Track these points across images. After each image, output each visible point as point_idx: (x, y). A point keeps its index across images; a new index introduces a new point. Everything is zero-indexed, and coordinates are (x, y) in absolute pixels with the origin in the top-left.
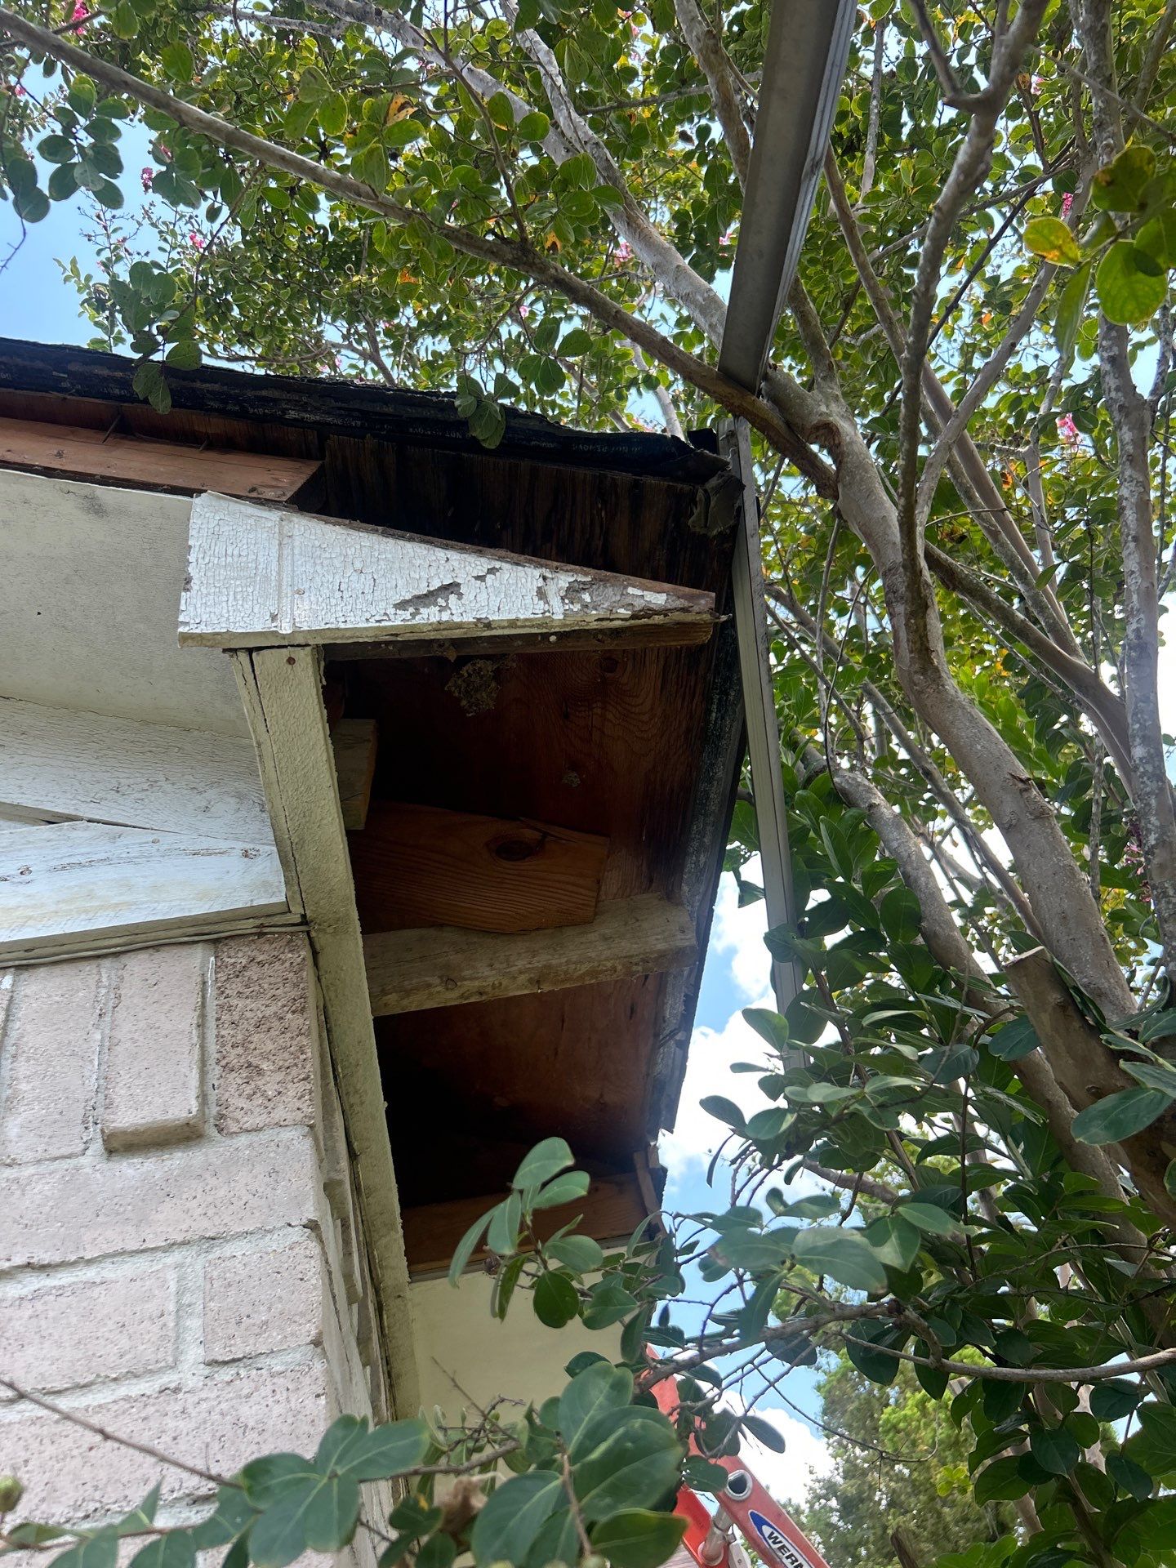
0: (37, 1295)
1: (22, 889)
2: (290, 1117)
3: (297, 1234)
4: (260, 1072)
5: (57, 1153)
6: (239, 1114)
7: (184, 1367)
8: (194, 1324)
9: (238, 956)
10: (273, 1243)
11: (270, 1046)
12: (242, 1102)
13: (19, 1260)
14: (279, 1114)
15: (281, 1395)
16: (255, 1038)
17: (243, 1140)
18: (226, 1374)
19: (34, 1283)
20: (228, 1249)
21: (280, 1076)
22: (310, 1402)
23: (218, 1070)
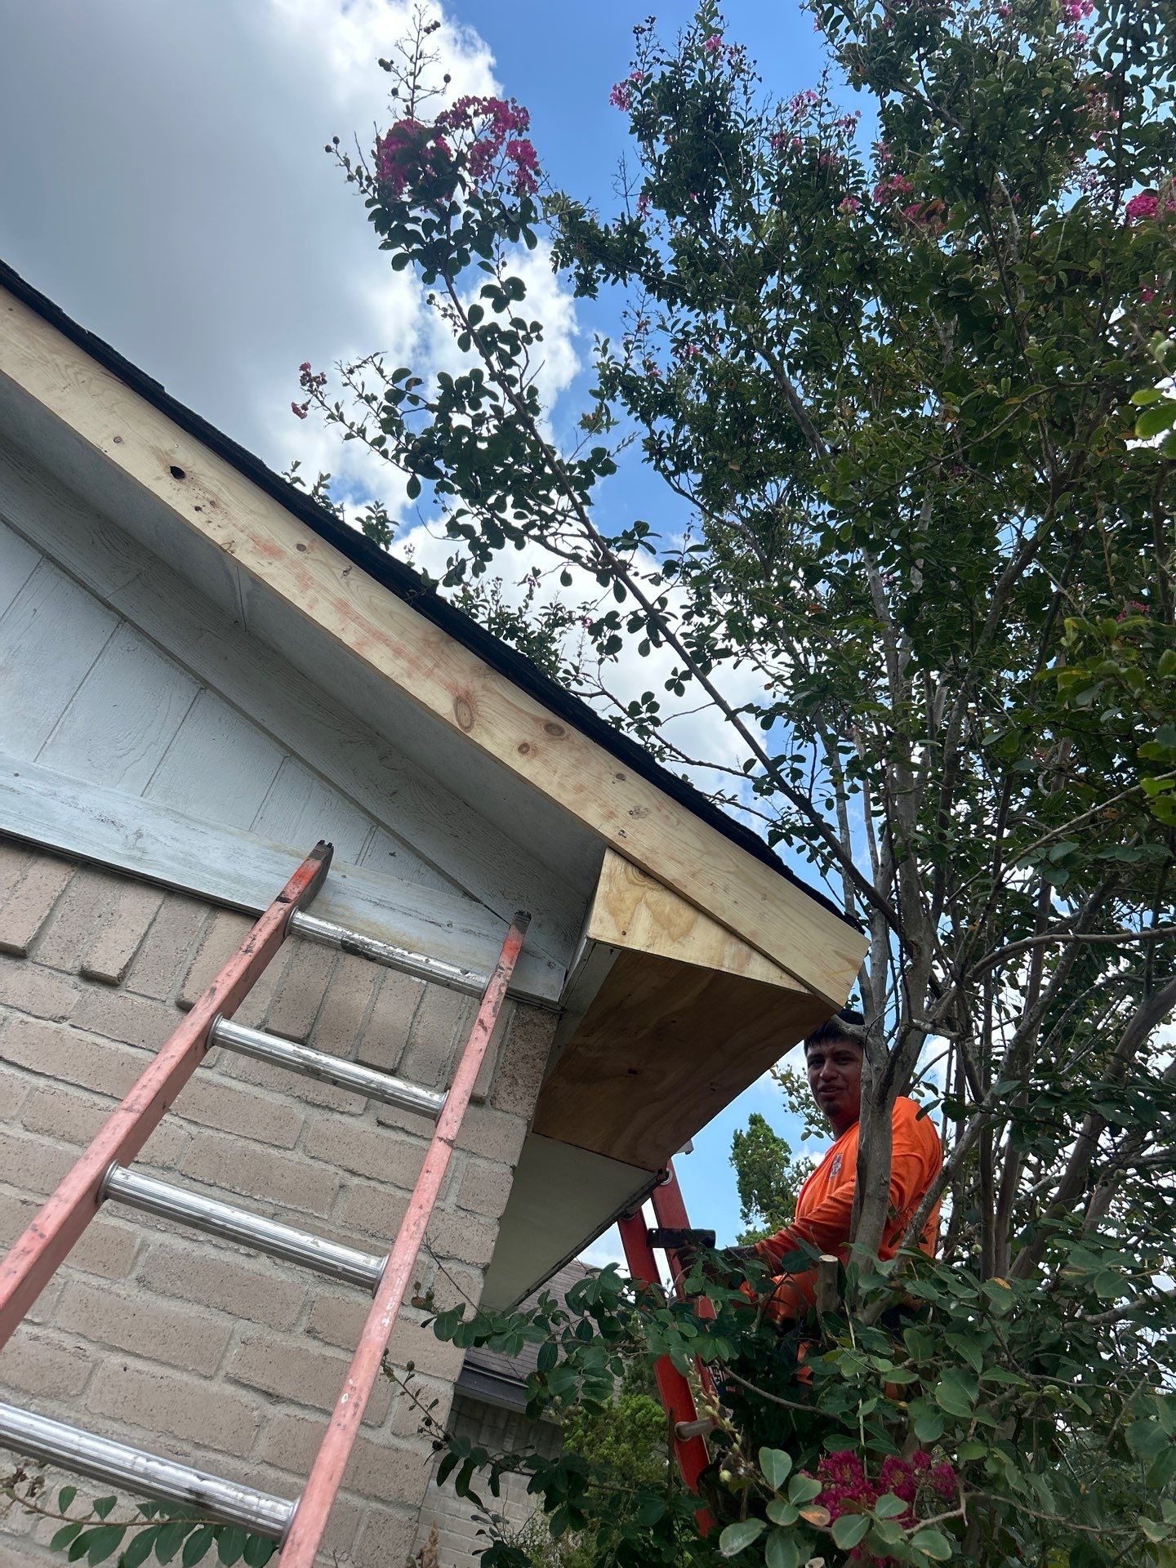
0: (402, 1143)
1: (446, 934)
2: (522, 1113)
3: (507, 1170)
4: (517, 1083)
5: (424, 1081)
6: (502, 1101)
7: (448, 1202)
8: (456, 1187)
9: (528, 1015)
10: (497, 1168)
11: (524, 1072)
12: (505, 1095)
13: (400, 1125)
14: (518, 1109)
15: (480, 1233)
16: (520, 1064)
17: (499, 1114)
18: (462, 1214)
19: (402, 1137)
20: (479, 1161)
21: (525, 1089)
22: (489, 1242)
23: (500, 1073)
